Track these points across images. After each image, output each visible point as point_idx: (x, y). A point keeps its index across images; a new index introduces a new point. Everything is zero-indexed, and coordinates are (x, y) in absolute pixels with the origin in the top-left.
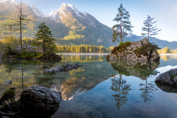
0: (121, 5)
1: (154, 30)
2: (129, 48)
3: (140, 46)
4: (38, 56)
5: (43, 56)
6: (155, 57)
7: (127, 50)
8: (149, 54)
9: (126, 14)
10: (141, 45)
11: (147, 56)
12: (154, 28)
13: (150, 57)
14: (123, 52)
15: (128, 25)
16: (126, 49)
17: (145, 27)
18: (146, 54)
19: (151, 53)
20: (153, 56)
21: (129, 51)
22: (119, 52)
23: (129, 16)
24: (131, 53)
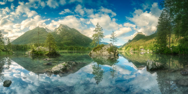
1: (115, 39)
2: (103, 48)
4: (47, 53)
5: (50, 53)
10: (110, 47)
13: (115, 53)
14: (100, 51)
15: (102, 35)
16: (102, 49)
17: (111, 37)
18: (113, 52)
19: (115, 51)
20: (116, 53)
21: (104, 50)
22: (98, 50)
23: (102, 30)
24: (105, 51)
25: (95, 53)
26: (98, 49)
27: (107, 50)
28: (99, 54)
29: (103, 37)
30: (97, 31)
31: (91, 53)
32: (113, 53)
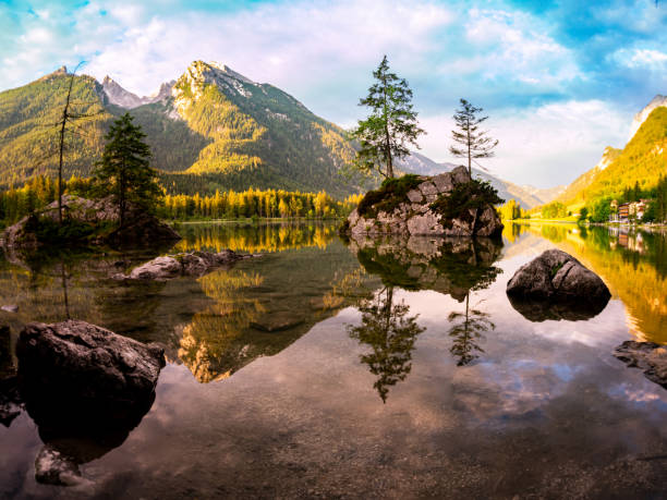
0: (384, 62)
2: (414, 195)
3: (447, 188)
5: (120, 228)
6: (491, 227)
7: (410, 203)
8: (475, 215)
9: (400, 90)
10: (451, 188)
11: (470, 222)
12: (483, 137)
13: (480, 224)
14: (397, 211)
15: (410, 122)
16: (406, 200)
18: (465, 218)
20: (487, 222)
21: (415, 207)
22: (383, 208)
23: (409, 92)
24: (422, 214)
25: (370, 223)
26: (384, 202)
27: (434, 208)
28: (390, 230)
29: (414, 135)
30: (378, 106)
31: (347, 224)
32: (465, 226)
